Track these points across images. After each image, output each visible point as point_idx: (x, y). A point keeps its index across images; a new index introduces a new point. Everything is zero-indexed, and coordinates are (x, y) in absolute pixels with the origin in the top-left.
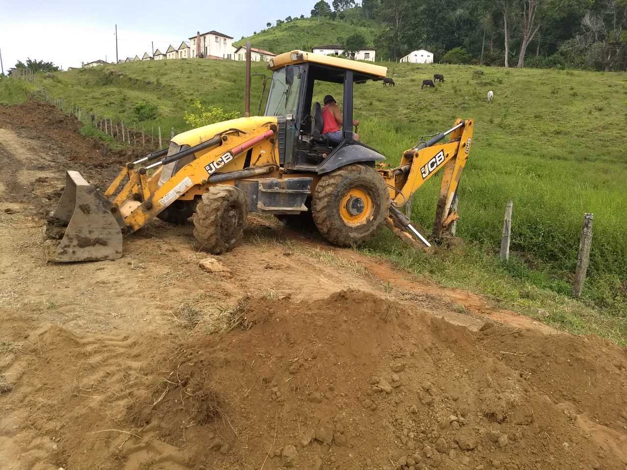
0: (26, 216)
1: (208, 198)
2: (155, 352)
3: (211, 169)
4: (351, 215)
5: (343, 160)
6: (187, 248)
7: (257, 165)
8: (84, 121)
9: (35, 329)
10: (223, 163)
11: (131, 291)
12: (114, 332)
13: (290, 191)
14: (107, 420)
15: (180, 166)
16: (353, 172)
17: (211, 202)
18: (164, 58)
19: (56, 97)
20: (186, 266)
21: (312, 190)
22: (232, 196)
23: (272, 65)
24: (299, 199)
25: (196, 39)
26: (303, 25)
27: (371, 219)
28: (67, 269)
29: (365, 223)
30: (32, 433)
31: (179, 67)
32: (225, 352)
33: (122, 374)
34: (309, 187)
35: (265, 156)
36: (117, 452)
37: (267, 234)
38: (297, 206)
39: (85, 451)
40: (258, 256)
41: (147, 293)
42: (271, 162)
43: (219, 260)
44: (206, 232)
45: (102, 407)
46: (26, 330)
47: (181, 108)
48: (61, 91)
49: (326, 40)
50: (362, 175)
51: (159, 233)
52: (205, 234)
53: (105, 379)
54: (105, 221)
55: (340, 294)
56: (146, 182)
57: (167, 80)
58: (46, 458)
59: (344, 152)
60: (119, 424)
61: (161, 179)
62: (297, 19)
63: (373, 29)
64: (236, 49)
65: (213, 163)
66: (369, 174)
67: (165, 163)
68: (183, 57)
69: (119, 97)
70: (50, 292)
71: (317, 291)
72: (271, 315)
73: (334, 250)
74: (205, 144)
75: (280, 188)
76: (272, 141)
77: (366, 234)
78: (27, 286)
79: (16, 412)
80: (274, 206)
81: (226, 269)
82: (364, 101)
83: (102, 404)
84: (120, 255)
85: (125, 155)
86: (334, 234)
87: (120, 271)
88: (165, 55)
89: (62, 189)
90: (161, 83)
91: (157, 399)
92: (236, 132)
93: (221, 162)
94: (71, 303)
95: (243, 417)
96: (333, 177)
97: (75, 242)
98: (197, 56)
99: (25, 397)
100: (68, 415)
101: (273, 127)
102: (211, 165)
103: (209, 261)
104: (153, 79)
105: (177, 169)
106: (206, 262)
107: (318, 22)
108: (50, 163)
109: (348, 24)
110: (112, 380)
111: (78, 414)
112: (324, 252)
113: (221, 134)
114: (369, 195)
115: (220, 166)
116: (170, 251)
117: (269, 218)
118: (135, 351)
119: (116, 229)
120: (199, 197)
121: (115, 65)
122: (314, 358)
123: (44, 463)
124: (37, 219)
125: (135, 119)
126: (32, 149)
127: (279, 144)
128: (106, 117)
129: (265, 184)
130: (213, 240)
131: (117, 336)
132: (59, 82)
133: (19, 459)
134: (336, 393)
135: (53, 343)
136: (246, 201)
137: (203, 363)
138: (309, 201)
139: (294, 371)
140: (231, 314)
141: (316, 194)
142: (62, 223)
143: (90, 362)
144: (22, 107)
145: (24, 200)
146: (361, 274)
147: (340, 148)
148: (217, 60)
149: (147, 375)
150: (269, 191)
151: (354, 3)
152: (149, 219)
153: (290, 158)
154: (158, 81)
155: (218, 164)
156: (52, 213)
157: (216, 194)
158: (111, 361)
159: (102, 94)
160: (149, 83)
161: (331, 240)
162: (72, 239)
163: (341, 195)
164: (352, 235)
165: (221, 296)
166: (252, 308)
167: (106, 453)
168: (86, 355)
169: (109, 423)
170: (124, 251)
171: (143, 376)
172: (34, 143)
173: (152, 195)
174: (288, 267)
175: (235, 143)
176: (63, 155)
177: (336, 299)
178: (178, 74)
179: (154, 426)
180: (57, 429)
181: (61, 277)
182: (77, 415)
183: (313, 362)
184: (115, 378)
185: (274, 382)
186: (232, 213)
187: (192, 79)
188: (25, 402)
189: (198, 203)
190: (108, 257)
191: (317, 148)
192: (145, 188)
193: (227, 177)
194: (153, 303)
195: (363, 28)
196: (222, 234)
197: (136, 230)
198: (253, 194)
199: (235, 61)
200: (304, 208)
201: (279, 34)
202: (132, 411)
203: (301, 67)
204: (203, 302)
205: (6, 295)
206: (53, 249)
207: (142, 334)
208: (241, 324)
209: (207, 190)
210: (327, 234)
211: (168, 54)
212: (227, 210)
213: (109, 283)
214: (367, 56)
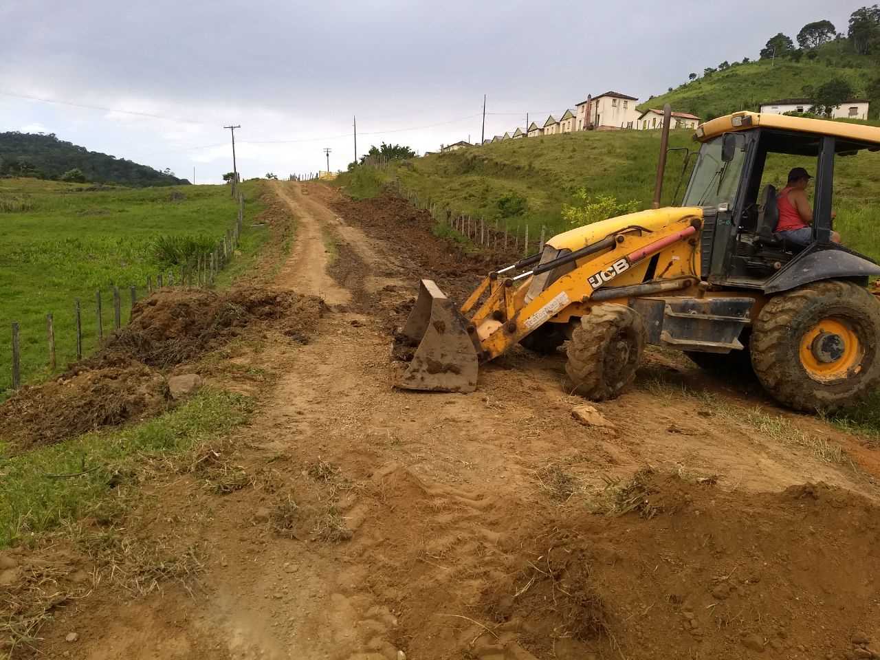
0: (372, 330)
1: (589, 322)
2: (517, 523)
3: (596, 282)
4: (820, 362)
5: (810, 273)
6: (554, 387)
7: (664, 277)
8: (438, 219)
9: (379, 467)
10: (614, 274)
11: (485, 436)
12: (465, 486)
13: (716, 317)
14: (457, 602)
15: (555, 276)
16: (827, 293)
17: (594, 328)
18: (540, 134)
19: (410, 189)
20: (554, 412)
21: (754, 317)
22: (623, 320)
23: (700, 134)
24: (729, 331)
25: (585, 105)
26: (746, 73)
27: (857, 371)
28: (413, 398)
29: (844, 376)
30: (370, 598)
31: (559, 145)
32: (614, 544)
33: (476, 544)
34: (748, 313)
35: (679, 264)
36: (468, 648)
37: (672, 380)
38: (725, 341)
39: (430, 637)
40: (656, 410)
41: (505, 441)
42: (687, 273)
43: (600, 410)
44: (583, 367)
45: (451, 584)
46: (370, 468)
47: (556, 199)
48: (416, 182)
49: (782, 91)
50: (844, 299)
51: (519, 363)
52: (580, 370)
53: (455, 546)
54: (460, 344)
55: (805, 488)
56: (511, 297)
57: (541, 163)
58: (383, 634)
59: (813, 260)
60: (470, 611)
61: (528, 294)
62: (737, 64)
63: (865, 71)
64: (640, 115)
65: (599, 273)
66: (856, 298)
67: (536, 273)
68: (566, 131)
69: (481, 188)
70: (394, 424)
71: (755, 477)
72: (686, 503)
73: (785, 416)
74: (592, 247)
75: (699, 312)
76: (693, 243)
77: (846, 395)
78: (371, 414)
79: (354, 568)
80: (687, 338)
81: (609, 424)
82: (846, 181)
83: (451, 579)
84: (474, 388)
85: (481, 261)
86: (787, 390)
87: (473, 407)
88: (542, 130)
89: (413, 301)
90: (534, 168)
91: (520, 589)
92: (638, 230)
93: (611, 272)
94: (418, 442)
95: (639, 643)
96: (792, 298)
97: (425, 367)
98: (584, 127)
99: (365, 550)
100: (412, 585)
101: (695, 223)
102: (597, 276)
103: (585, 410)
104: (524, 163)
105: (550, 281)
106: (582, 411)
107: (771, 67)
108: (399, 268)
109: (821, 66)
110: (463, 550)
111: (423, 585)
112: (767, 418)
113: (615, 234)
114: (855, 331)
115: (609, 278)
116: (534, 389)
117: (676, 355)
118: (492, 517)
119: (471, 354)
120: (576, 320)
121: (480, 146)
122: (755, 581)
123: (382, 640)
124: (383, 335)
125: (498, 215)
126: (380, 252)
127: (703, 247)
128: (464, 213)
129: (676, 305)
130: (592, 381)
131: (468, 492)
132: (414, 171)
133: (355, 627)
134: (790, 643)
135: (397, 489)
136: (643, 328)
137: (584, 553)
138: (747, 334)
139: (721, 594)
140: (624, 490)
141: (759, 324)
142: (410, 342)
143: (440, 521)
144: (373, 202)
145: (371, 311)
146: (834, 460)
147: (806, 255)
148: (613, 131)
149: (506, 552)
150: (682, 315)
151: (834, 33)
152: (511, 345)
153: (718, 268)
154: (530, 166)
155: (607, 275)
156: (400, 330)
157: (602, 316)
158: (462, 524)
159: (462, 184)
160: (519, 168)
161: (781, 398)
162: (421, 362)
163: (805, 328)
164: (819, 394)
165: (602, 461)
166: (658, 489)
167: (454, 647)
168: (434, 511)
169: (460, 606)
170: (479, 382)
171: (502, 554)
172: (382, 244)
173: (517, 313)
174: (706, 434)
175: (635, 246)
176: (413, 260)
177: (796, 495)
178: (557, 154)
179: (515, 625)
180: (399, 600)
181: (407, 407)
182: (422, 587)
183: (753, 588)
184: (467, 548)
185: (687, 604)
186: (621, 344)
187: (575, 160)
188: (365, 557)
189: (574, 328)
190: (460, 388)
191: (764, 253)
192: (509, 305)
193: (618, 293)
194: (512, 456)
195: (848, 71)
196: (605, 374)
197: (494, 357)
198: (655, 319)
199: (637, 130)
200: (737, 345)
201: (707, 88)
202: (487, 597)
203: (747, 135)
204: (578, 466)
205: (348, 422)
206: (400, 371)
207: (501, 495)
208: (639, 508)
209: (589, 310)
210: (775, 388)
211: (546, 128)
212: (614, 340)
213: (460, 421)
214: (853, 111)
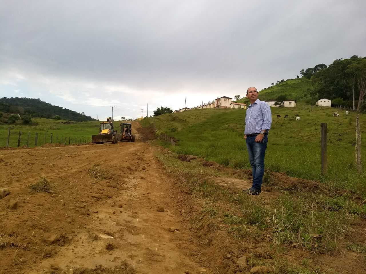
68: (213, 107)
98: (217, 106)
125: (170, 132)
201: (275, 89)
214: (290, 103)
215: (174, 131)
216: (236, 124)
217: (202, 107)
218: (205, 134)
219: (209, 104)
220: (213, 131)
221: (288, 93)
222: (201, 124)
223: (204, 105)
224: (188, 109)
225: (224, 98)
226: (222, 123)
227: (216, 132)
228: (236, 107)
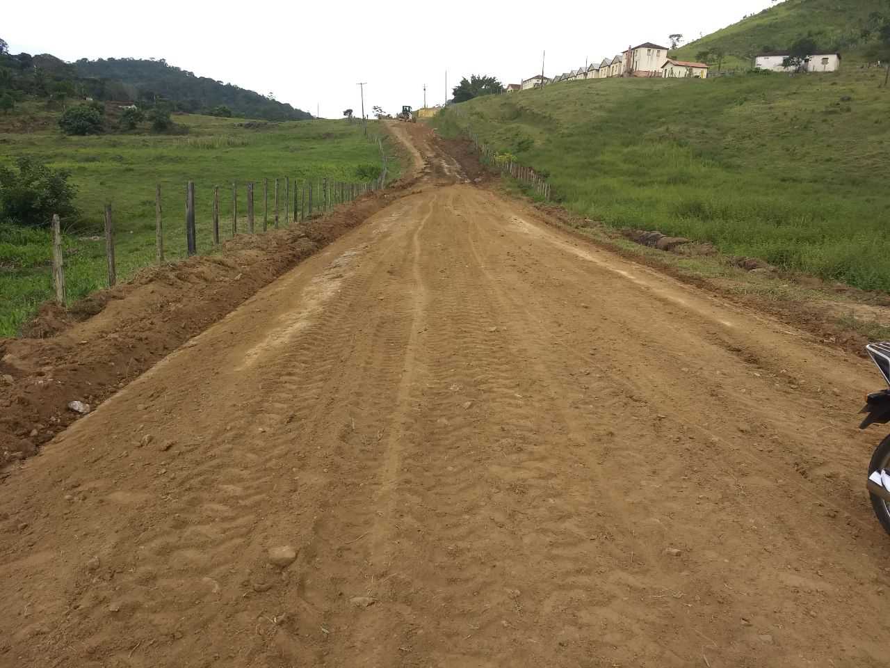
25: (627, 53)
68: (615, 73)
88: (598, 71)
98: (625, 71)
214: (825, 61)
215: (525, 150)
216: (687, 123)
217: (586, 74)
218: (607, 157)
219: (605, 64)
220: (627, 146)
221: (815, 29)
222: (593, 128)
223: (591, 69)
224: (546, 78)
225: (647, 49)
226: (649, 122)
227: (636, 148)
228: (680, 72)
